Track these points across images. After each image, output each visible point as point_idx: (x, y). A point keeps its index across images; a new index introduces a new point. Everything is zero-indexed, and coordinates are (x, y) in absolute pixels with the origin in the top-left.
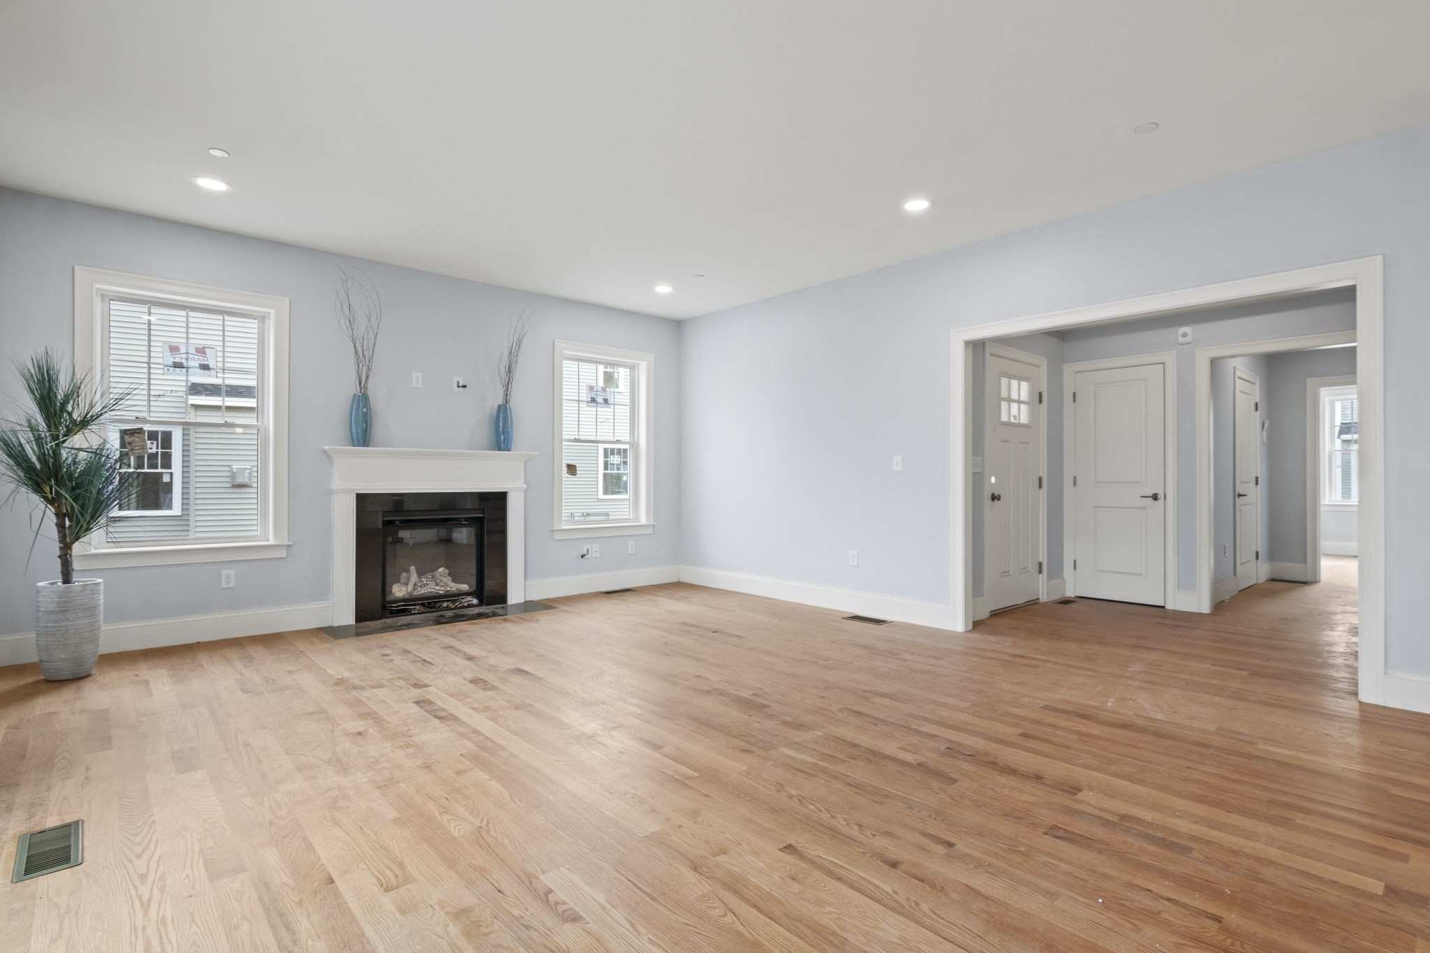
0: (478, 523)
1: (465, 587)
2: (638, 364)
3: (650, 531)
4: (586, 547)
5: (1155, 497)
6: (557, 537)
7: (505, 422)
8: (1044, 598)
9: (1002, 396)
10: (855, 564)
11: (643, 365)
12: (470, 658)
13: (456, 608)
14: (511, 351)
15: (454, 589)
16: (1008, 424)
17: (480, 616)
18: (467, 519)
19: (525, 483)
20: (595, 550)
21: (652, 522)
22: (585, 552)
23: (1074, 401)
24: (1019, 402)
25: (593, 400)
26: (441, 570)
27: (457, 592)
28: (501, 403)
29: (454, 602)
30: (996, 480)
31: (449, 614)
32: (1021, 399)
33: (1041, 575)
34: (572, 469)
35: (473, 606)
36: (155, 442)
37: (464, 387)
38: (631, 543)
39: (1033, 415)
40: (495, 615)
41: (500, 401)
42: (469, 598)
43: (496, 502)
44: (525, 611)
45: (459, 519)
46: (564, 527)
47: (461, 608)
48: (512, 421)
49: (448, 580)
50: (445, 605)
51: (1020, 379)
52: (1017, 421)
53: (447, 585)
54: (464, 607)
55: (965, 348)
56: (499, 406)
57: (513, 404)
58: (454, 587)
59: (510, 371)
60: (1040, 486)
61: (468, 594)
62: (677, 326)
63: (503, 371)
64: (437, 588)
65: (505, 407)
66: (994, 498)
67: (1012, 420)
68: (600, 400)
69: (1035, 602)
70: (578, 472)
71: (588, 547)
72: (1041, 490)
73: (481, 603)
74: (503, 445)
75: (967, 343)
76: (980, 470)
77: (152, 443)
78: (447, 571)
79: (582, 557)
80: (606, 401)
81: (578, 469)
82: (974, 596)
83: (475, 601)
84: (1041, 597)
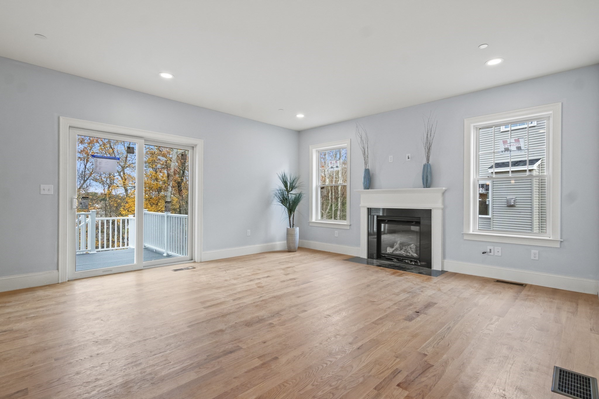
4: (488, 247)
19: (443, 205)
20: (497, 251)
36: (484, 188)
50: (407, 261)
77: (483, 189)
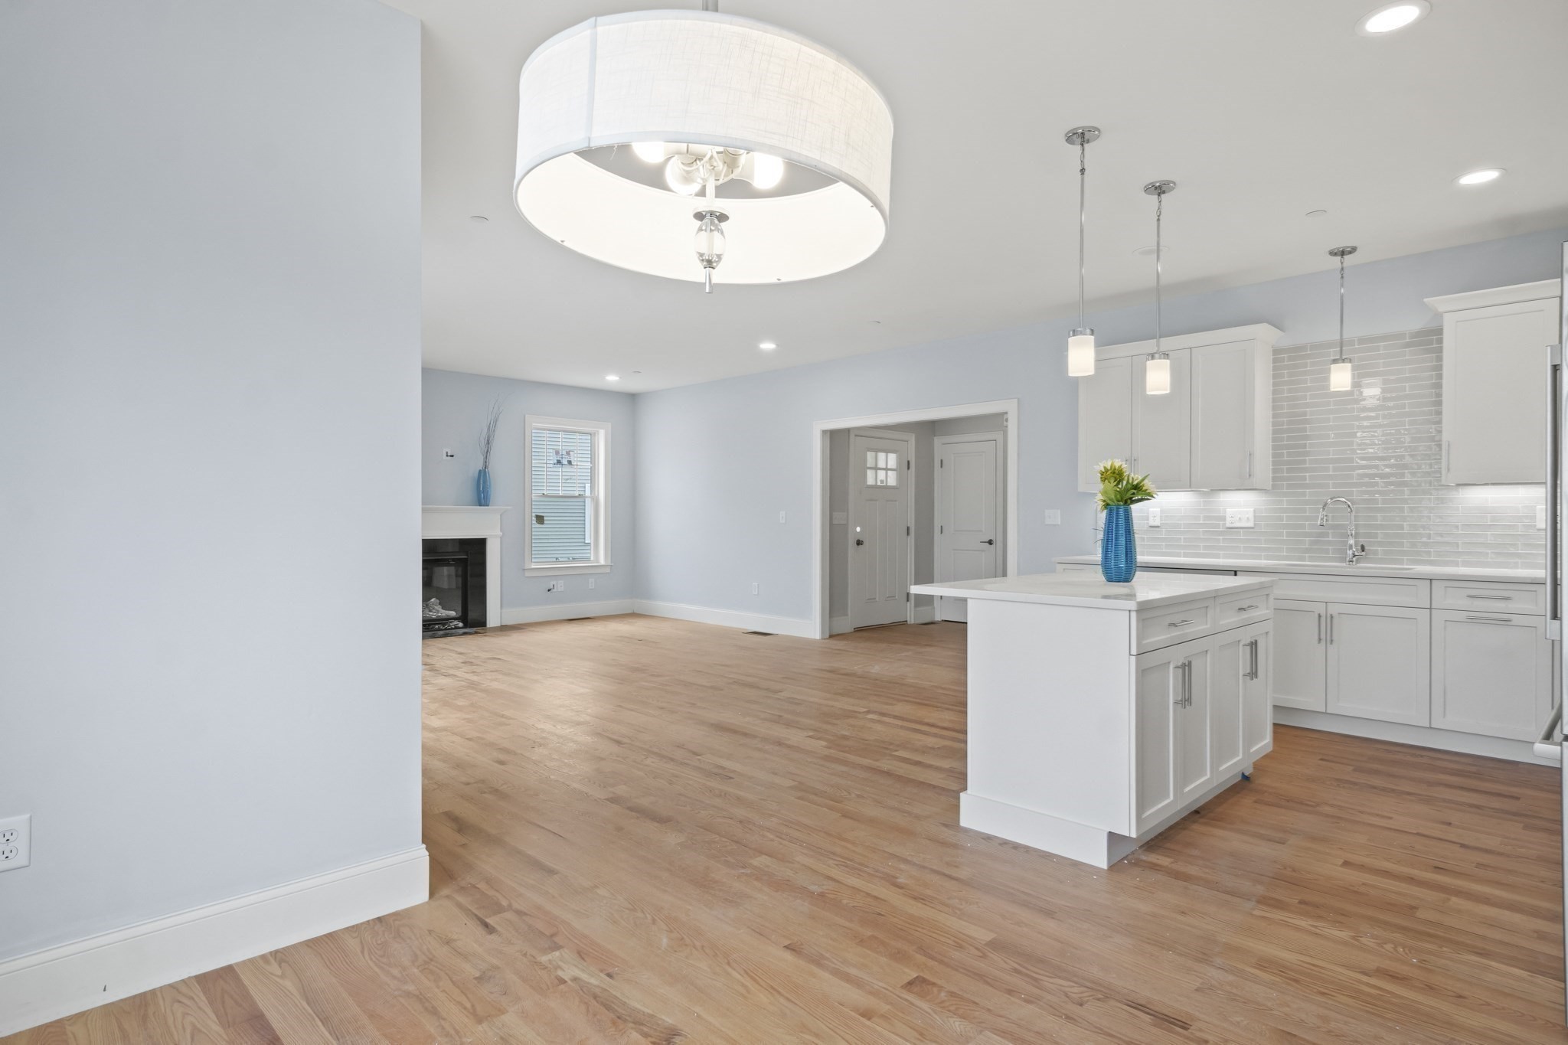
0: (463, 563)
1: (453, 613)
2: (598, 431)
3: (608, 570)
4: (552, 583)
5: (990, 542)
6: (527, 574)
7: (485, 482)
8: (911, 620)
9: (868, 466)
10: (756, 593)
11: (602, 433)
12: (461, 654)
13: (446, 629)
14: (489, 427)
15: (444, 615)
16: (875, 487)
17: (465, 634)
18: (453, 560)
19: (501, 531)
20: (560, 586)
21: (609, 563)
22: (552, 587)
23: (941, 467)
24: (886, 469)
25: (559, 462)
26: (433, 600)
27: (446, 617)
28: (481, 468)
29: (444, 625)
30: (861, 529)
31: (441, 633)
32: (889, 467)
33: (908, 603)
34: (540, 519)
35: (459, 628)
37: (452, 456)
38: (591, 580)
39: (900, 478)
40: (476, 633)
41: (480, 466)
42: (456, 622)
43: (477, 547)
44: (501, 631)
45: (448, 560)
46: (534, 566)
47: (449, 629)
48: (490, 483)
49: (439, 608)
51: (887, 451)
52: (884, 484)
53: (438, 611)
54: (452, 629)
55: (823, 436)
56: (480, 471)
57: (490, 468)
58: (444, 613)
59: (488, 443)
60: (908, 534)
61: (455, 619)
62: (632, 399)
63: (483, 443)
64: (431, 613)
65: (485, 472)
66: (859, 543)
67: (879, 484)
68: (565, 462)
69: (904, 623)
70: (545, 522)
71: (555, 582)
72: (909, 537)
73: (465, 626)
74: (483, 501)
75: (824, 432)
76: (845, 522)
78: (438, 601)
79: (549, 590)
80: (570, 462)
81: (545, 518)
82: (831, 616)
83: (461, 625)
84: (908, 619)
